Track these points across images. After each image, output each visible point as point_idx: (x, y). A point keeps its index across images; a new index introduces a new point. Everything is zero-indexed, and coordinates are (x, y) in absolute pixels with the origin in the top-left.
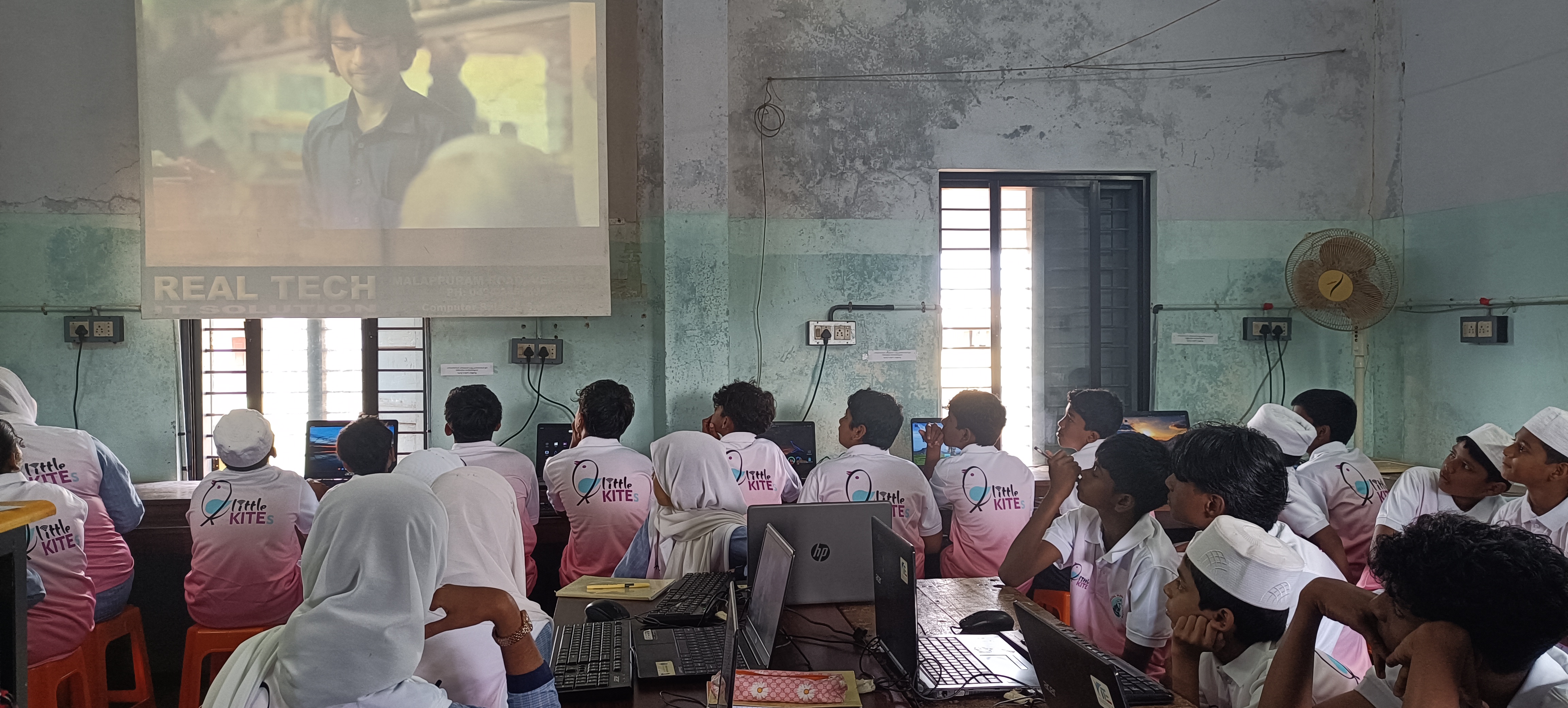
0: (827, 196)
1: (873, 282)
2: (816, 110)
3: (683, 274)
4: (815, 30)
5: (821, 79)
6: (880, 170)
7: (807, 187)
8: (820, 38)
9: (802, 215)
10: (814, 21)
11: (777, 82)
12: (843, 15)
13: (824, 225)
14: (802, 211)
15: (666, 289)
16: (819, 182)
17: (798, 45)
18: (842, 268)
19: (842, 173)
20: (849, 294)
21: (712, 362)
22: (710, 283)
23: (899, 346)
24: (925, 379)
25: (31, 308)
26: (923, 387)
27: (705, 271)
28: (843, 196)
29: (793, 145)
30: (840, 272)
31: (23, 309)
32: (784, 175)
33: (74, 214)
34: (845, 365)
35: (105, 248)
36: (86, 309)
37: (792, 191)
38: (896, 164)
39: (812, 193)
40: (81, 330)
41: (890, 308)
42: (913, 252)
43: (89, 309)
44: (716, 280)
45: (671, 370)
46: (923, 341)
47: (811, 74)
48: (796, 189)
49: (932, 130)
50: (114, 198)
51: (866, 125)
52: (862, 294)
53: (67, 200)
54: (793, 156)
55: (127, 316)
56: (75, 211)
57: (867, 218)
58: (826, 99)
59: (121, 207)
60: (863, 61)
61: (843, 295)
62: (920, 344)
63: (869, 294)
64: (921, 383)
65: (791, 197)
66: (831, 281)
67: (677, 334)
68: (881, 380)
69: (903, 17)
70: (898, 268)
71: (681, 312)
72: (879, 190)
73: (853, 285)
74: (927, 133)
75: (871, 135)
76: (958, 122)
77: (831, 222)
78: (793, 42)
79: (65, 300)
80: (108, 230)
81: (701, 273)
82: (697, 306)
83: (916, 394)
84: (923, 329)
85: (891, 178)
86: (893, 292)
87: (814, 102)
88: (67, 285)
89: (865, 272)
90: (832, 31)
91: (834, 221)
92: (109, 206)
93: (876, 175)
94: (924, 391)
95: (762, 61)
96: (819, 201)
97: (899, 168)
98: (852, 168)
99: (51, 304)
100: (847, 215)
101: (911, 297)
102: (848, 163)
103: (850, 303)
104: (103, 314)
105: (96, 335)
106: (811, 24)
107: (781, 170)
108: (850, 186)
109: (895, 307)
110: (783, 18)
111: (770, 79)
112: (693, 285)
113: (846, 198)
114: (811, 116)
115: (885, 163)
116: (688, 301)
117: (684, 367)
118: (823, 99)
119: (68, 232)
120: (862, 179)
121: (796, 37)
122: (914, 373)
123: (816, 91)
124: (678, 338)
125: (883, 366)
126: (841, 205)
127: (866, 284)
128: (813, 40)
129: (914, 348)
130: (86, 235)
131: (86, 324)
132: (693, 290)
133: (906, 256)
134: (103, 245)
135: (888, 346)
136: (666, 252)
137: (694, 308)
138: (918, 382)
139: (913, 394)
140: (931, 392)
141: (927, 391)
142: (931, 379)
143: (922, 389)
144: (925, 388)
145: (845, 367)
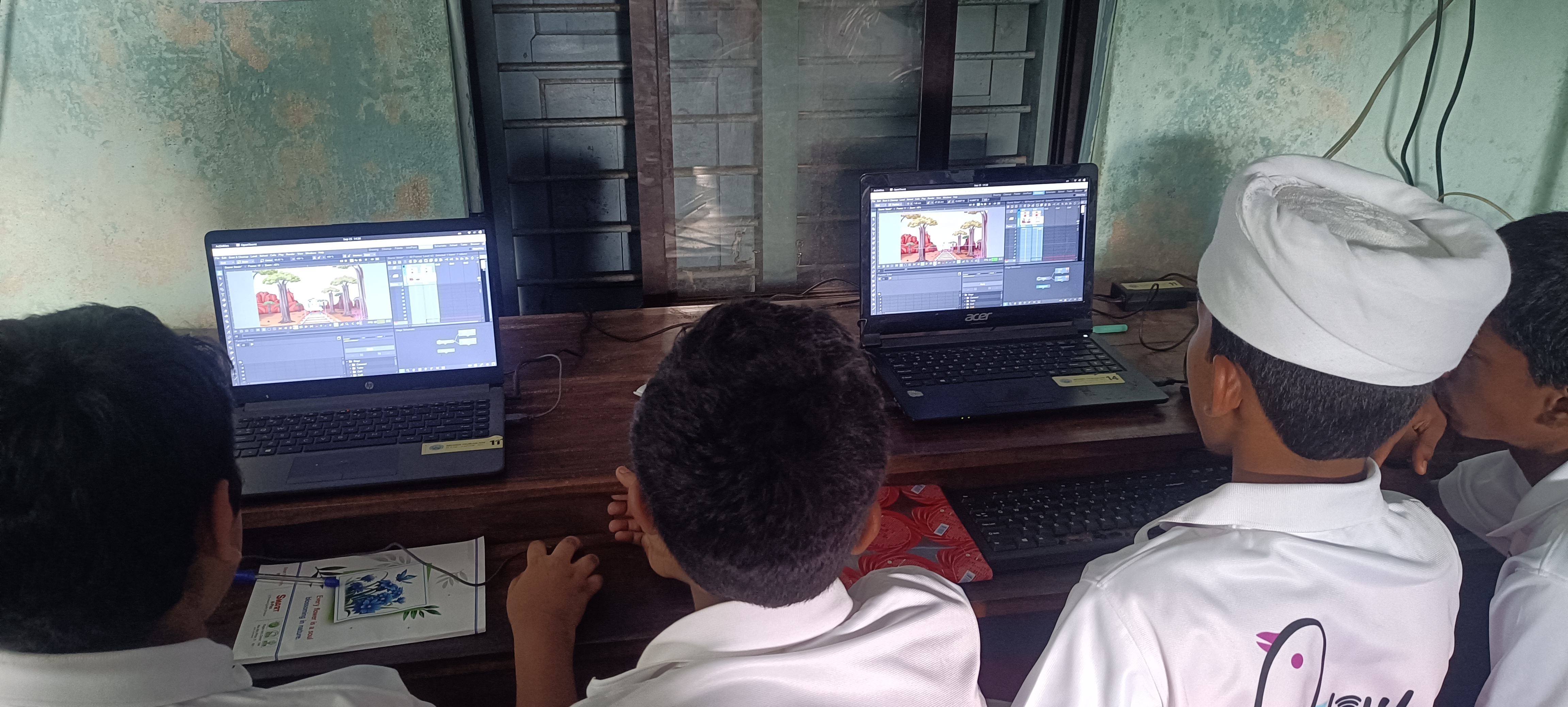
138: (385, 69)
139: (370, 107)
140: (428, 98)
141: (416, 98)
142: (427, 56)
143: (397, 90)
144: (408, 89)
145: (121, 20)
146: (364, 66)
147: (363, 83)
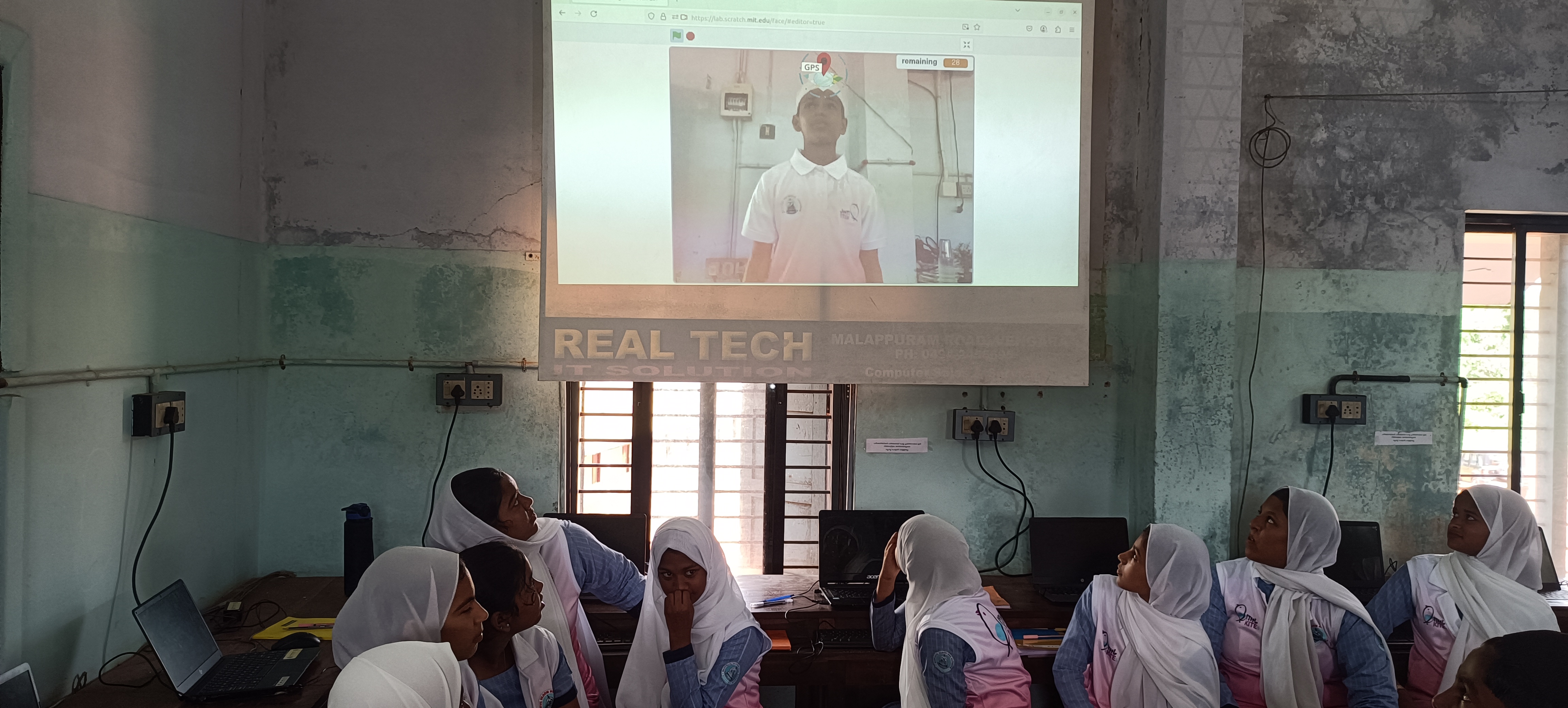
0: (1331, 241)
1: (1383, 347)
2: (1321, 135)
3: (1180, 336)
4: (1324, 37)
5: (1327, 97)
6: (1395, 210)
7: (1307, 230)
8: (1329, 47)
9: (1300, 264)
10: (1322, 27)
11: (1276, 100)
12: (1357, 20)
13: (1326, 276)
14: (1300, 260)
15: (1159, 355)
16: (1321, 224)
17: (1302, 56)
18: (1347, 329)
19: (1350, 213)
20: (1354, 362)
21: (1212, 446)
22: (1212, 348)
23: (1412, 427)
24: (1442, 467)
25: (397, 363)
26: (1439, 477)
27: (1207, 333)
28: (1350, 241)
29: (1292, 177)
30: (1343, 334)
31: (388, 363)
32: (1280, 215)
33: (448, 250)
34: (1346, 448)
35: (484, 291)
36: (460, 365)
37: (1289, 235)
38: (1416, 203)
39: (1312, 237)
40: (457, 392)
41: (1404, 379)
42: (1433, 311)
43: (464, 364)
44: (1219, 346)
45: (1162, 454)
46: (1441, 421)
47: (1316, 91)
48: (1293, 231)
49: (1460, 162)
50: (495, 231)
51: (1381, 155)
52: (1370, 362)
53: (440, 233)
54: (1291, 192)
55: (505, 374)
56: (451, 246)
57: (1378, 269)
58: (1333, 123)
59: (503, 243)
60: (1379, 77)
61: (1347, 362)
62: (1438, 425)
63: (1378, 362)
64: (1437, 473)
65: (1287, 241)
66: (1333, 345)
67: (1170, 411)
68: (1390, 468)
69: (1428, 23)
70: (1413, 331)
71: (1175, 384)
72: (1394, 235)
73: (1358, 350)
74: (1454, 165)
75: (1386, 168)
76: (1491, 153)
77: (1335, 273)
78: (1296, 52)
79: (435, 354)
80: (488, 270)
81: (1202, 336)
82: (1195, 376)
83: (1430, 486)
84: (1442, 407)
85: (1409, 220)
86: (1407, 360)
87: (1318, 126)
88: (438, 334)
89: (1374, 335)
90: (1342, 38)
91: (1337, 271)
92: (489, 241)
93: (1391, 216)
94: (1441, 482)
95: (1259, 74)
96: (1321, 247)
97: (1418, 208)
98: (1362, 207)
99: (418, 358)
100: (1353, 264)
101: (1428, 366)
102: (1357, 201)
103: (1355, 372)
104: (478, 371)
105: (474, 397)
106: (1319, 30)
107: (1276, 208)
108: (1358, 230)
109: (1411, 379)
110: (1286, 22)
111: (1267, 97)
112: (1191, 351)
113: (1354, 245)
114: (1315, 143)
115: (1402, 202)
116: (1184, 370)
117: (1177, 451)
118: (1329, 123)
119: (441, 270)
120: (1373, 221)
121: (1301, 46)
122: (1429, 461)
123: (1321, 112)
124: (1172, 416)
125: (1393, 450)
126: (1347, 251)
127: (1374, 349)
128: (1321, 50)
129: (1429, 430)
130: (461, 275)
131: (462, 384)
132: (1192, 357)
133: (1423, 316)
134: (480, 289)
135: (1399, 427)
136: (1161, 308)
137: (1191, 378)
138: (1434, 472)
139: (1427, 485)
140: (1448, 484)
141: (1443, 483)
142: (1450, 467)
143: (1438, 480)
144: (1442, 479)
145: (1347, 451)
146: (1427, 470)
147: (1425, 477)
